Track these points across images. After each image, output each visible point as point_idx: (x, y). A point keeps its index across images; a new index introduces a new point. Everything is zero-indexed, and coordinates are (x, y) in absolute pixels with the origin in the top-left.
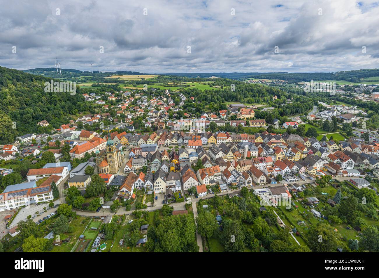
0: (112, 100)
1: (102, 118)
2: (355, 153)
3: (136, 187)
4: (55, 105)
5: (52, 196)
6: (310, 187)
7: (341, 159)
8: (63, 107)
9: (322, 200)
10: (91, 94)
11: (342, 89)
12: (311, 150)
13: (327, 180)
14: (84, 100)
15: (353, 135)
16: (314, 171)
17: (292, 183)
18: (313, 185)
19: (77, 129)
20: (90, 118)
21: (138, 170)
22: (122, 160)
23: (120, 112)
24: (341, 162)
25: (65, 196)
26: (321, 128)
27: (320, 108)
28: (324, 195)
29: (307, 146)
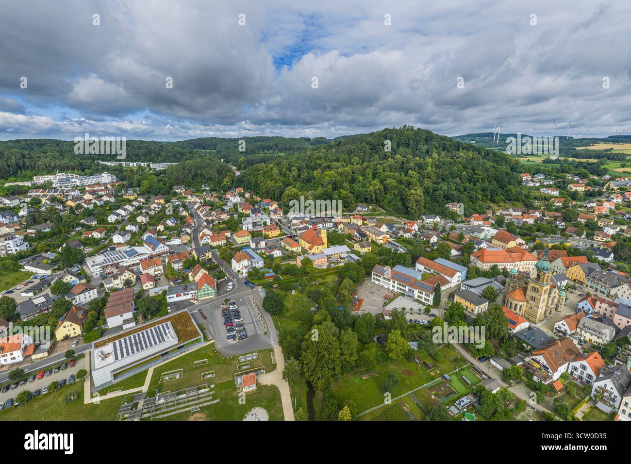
0: (576, 192)
1: (543, 219)
3: (569, 372)
4: (475, 185)
5: (432, 301)
8: (484, 190)
10: (536, 176)
14: (520, 183)
19: (492, 226)
20: (519, 213)
21: (589, 344)
22: (557, 306)
23: (588, 216)
25: (446, 309)
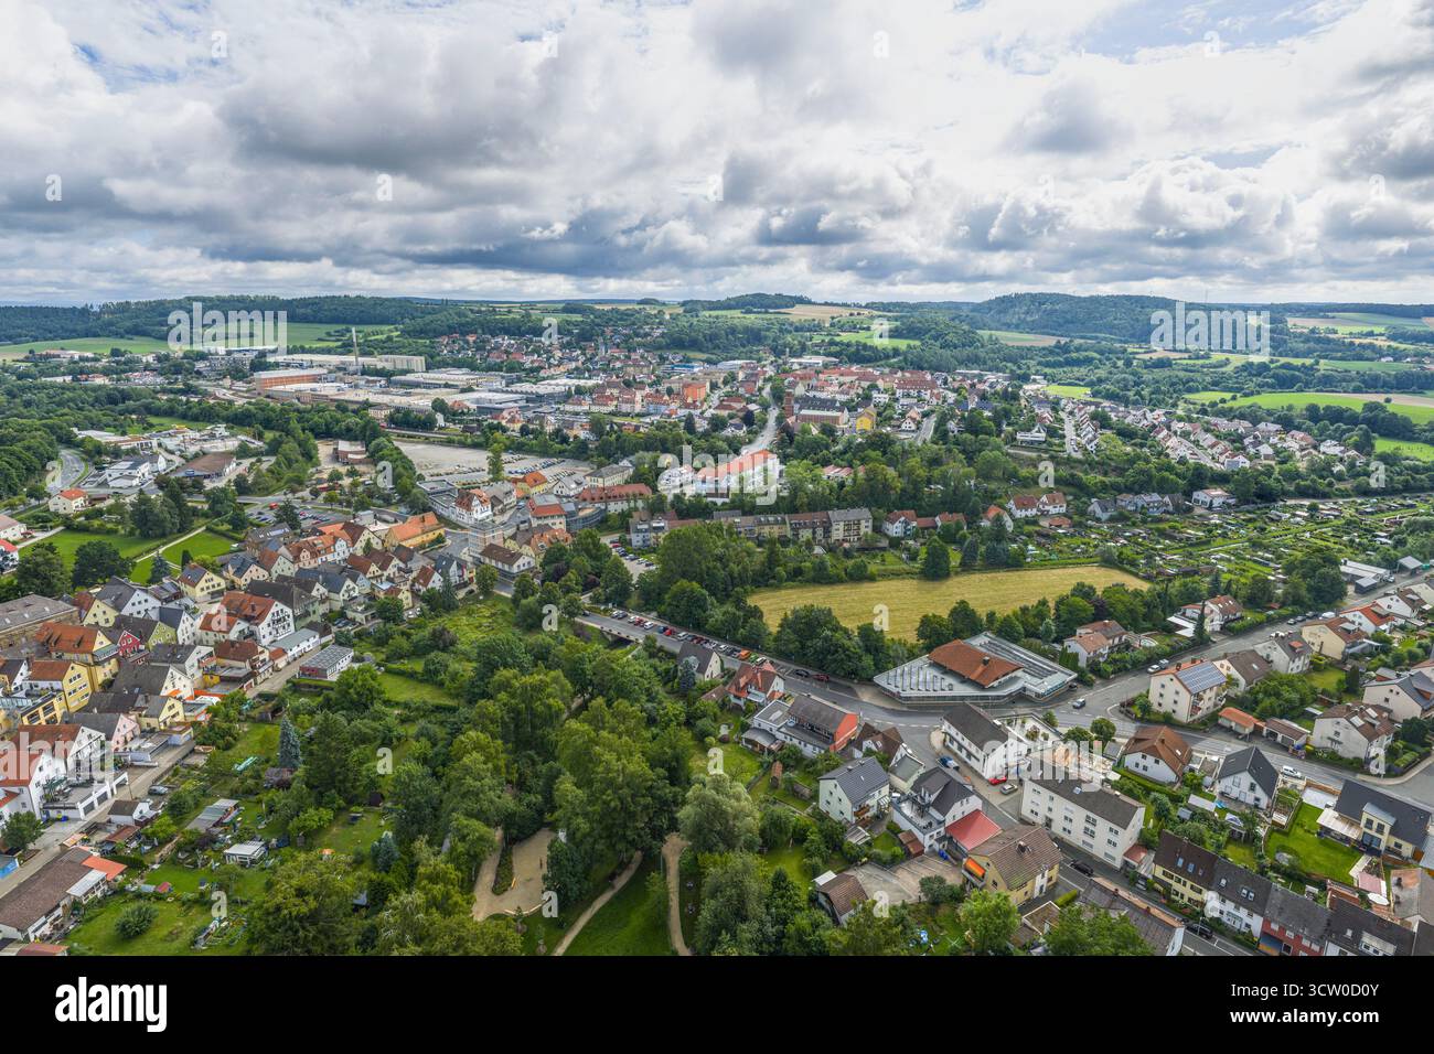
2: (281, 578)
6: (186, 777)
7: (248, 619)
9: (249, 792)
11: (147, 368)
12: (125, 633)
13: (232, 713)
15: (252, 524)
16: (171, 708)
17: (100, 811)
18: (193, 760)
24: (253, 628)
26: (131, 533)
27: (92, 457)
28: (246, 768)
29: (102, 623)
